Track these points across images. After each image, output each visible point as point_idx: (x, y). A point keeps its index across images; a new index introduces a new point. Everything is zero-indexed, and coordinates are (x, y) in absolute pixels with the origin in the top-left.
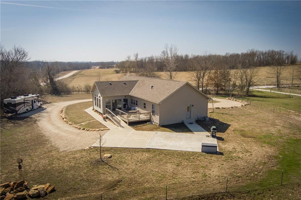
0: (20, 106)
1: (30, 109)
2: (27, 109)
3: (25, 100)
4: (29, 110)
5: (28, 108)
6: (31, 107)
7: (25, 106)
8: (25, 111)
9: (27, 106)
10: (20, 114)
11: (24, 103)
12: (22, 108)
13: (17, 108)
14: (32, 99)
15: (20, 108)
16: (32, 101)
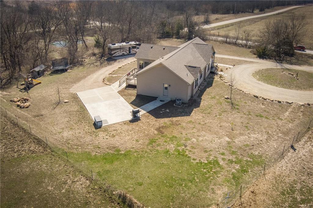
0: (116, 51)
1: (127, 54)
2: (124, 54)
3: (121, 46)
4: (125, 54)
5: (124, 52)
6: (128, 52)
7: (121, 51)
8: (121, 55)
9: (123, 51)
10: (115, 56)
11: (120, 49)
12: (117, 53)
13: (113, 52)
14: (131, 46)
15: (116, 52)
16: (129, 48)
